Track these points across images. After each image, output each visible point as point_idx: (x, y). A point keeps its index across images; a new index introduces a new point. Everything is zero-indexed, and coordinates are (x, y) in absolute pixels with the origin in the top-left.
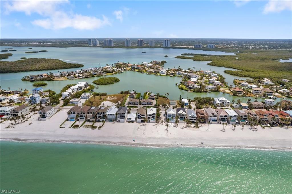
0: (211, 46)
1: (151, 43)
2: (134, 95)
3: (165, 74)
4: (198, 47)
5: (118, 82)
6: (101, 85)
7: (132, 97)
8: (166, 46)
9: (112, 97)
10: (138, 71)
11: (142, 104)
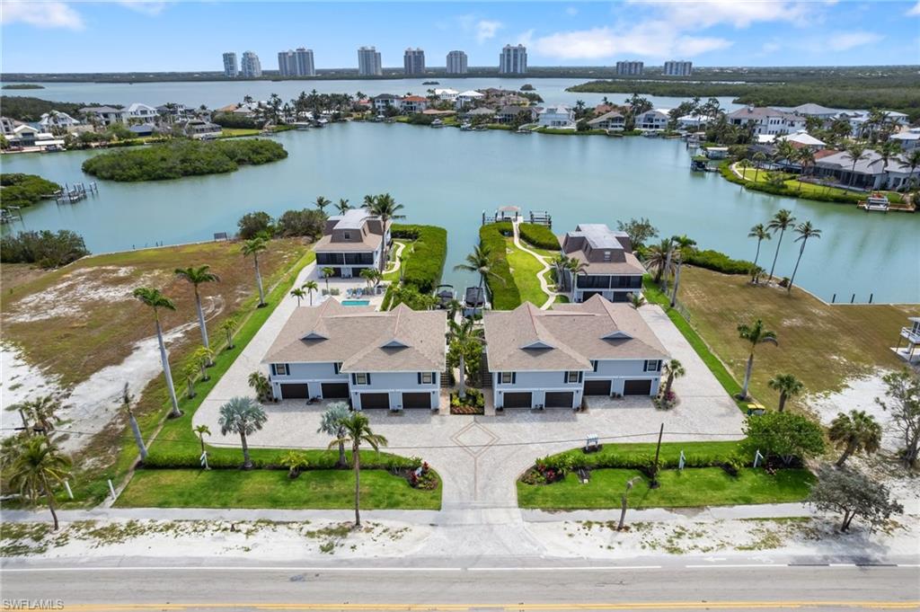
0: (677, 69)
1: (456, 62)
2: (372, 243)
3: (573, 127)
4: (630, 71)
5: (269, 161)
6: (133, 179)
7: (346, 269)
8: (512, 70)
9: (123, 272)
10: (409, 122)
11: (500, 389)
